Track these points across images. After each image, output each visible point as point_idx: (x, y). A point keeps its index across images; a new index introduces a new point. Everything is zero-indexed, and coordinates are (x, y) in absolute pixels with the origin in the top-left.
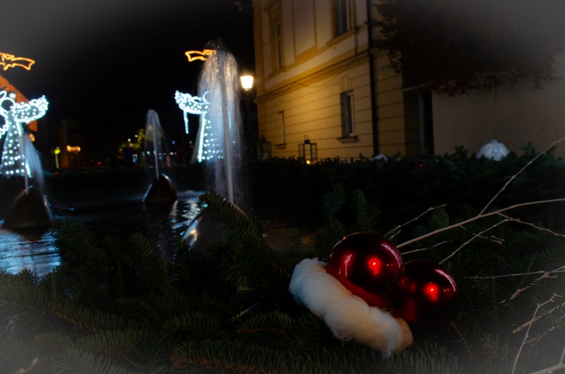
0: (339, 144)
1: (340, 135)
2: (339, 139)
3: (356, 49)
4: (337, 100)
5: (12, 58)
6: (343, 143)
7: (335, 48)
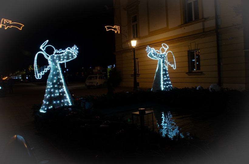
0: (187, 76)
1: (187, 71)
2: (187, 73)
3: (204, 29)
4: (186, 54)
5: (10, 22)
6: (189, 75)
7: (185, 28)
